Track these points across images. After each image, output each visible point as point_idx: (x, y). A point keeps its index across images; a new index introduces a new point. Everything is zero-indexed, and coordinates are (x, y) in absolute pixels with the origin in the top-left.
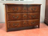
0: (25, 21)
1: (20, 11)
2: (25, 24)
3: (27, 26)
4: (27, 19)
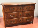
1: (16, 10)
4: (22, 17)
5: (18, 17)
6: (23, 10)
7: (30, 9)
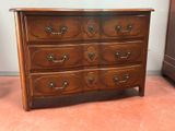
0: (91, 73)
1: (75, 36)
2: (91, 82)
3: (99, 90)
5: (82, 67)
6: (104, 37)
7: (131, 33)
